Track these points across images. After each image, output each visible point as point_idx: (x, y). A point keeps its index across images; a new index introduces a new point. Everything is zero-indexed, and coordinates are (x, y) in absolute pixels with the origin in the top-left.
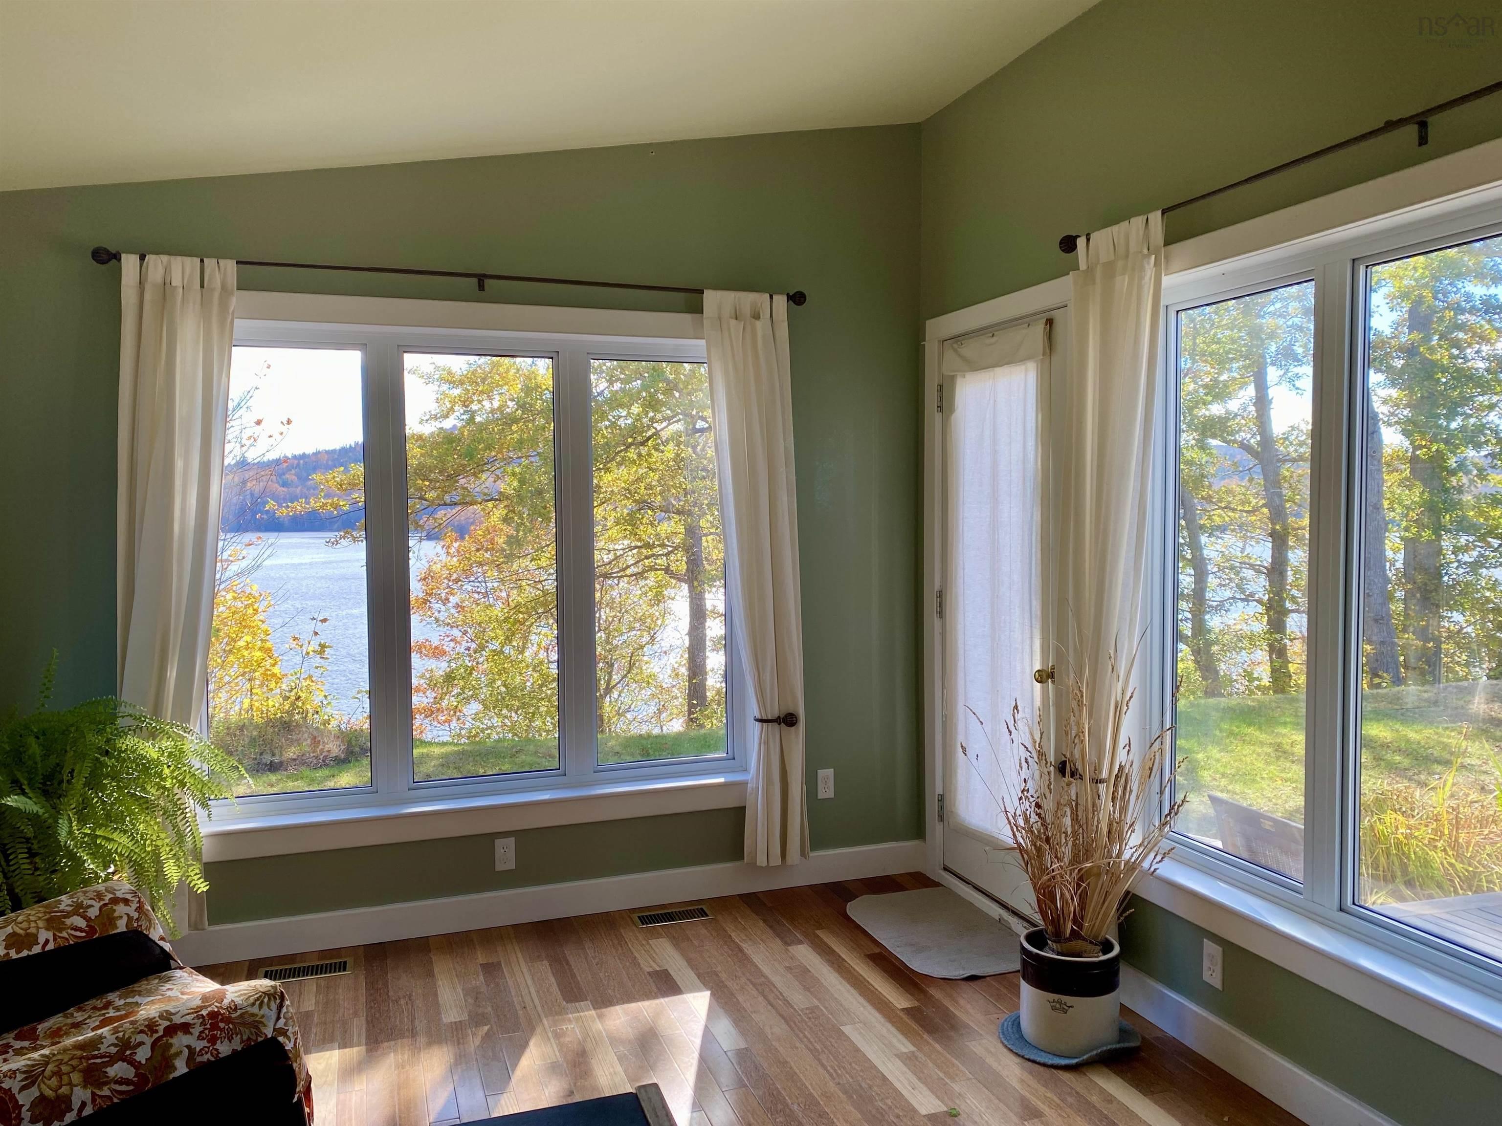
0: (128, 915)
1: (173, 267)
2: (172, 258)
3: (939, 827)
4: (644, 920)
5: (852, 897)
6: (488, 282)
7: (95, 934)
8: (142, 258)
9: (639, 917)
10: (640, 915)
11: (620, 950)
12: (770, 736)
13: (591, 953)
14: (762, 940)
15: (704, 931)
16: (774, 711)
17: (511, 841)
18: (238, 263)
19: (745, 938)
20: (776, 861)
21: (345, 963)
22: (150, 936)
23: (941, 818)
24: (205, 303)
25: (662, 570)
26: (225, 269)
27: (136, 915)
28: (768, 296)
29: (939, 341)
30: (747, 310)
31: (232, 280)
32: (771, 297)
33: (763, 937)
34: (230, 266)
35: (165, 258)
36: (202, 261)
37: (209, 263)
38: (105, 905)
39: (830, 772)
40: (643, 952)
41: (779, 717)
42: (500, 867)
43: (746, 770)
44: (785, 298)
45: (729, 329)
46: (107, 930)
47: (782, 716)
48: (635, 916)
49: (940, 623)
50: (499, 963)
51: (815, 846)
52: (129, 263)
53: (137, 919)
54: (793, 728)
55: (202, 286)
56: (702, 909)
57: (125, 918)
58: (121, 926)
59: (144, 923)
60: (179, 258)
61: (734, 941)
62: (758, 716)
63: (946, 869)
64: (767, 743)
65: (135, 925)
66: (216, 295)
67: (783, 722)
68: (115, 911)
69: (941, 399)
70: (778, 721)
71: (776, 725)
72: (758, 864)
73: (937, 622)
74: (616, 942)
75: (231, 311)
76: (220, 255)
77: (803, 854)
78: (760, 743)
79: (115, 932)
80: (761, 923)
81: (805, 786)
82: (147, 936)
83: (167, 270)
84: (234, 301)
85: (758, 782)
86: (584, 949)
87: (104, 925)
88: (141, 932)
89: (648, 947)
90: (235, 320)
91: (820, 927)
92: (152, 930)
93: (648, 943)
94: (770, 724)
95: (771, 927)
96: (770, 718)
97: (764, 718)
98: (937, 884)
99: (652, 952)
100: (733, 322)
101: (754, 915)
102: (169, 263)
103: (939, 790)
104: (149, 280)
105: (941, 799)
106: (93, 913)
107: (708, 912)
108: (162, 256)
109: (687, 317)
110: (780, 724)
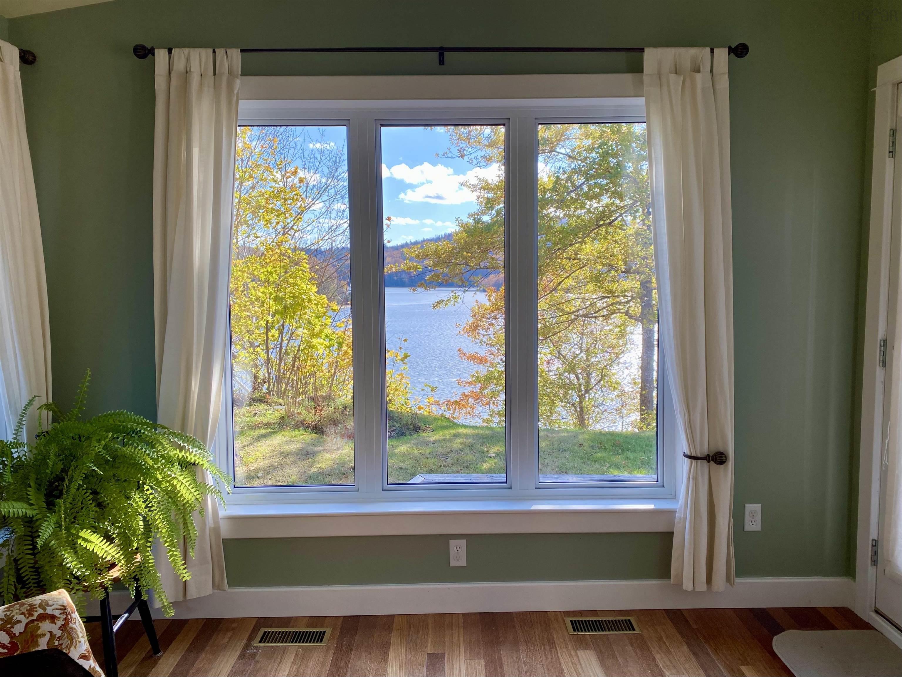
0: (51, 633)
1: (192, 58)
2: (192, 50)
3: (871, 571)
4: (576, 626)
5: (779, 630)
6: (447, 54)
7: (17, 651)
8: (170, 51)
9: (571, 621)
10: (573, 619)
11: (549, 659)
12: (699, 473)
13: (523, 655)
14: (685, 669)
15: (629, 648)
16: (704, 449)
17: (463, 542)
18: (242, 51)
19: (668, 663)
20: (702, 586)
21: (325, 632)
22: (70, 655)
23: (874, 562)
24: (216, 87)
25: (624, 313)
26: (232, 57)
27: (58, 633)
28: (708, 50)
29: (893, 84)
30: (687, 64)
31: (238, 67)
32: (712, 51)
33: (687, 666)
34: (235, 54)
35: (186, 50)
36: (214, 51)
37: (220, 52)
38: (32, 621)
39: (758, 507)
40: (570, 664)
41: (708, 455)
42: (453, 563)
43: (674, 497)
44: (727, 50)
45: (669, 86)
46: (29, 647)
47: (711, 455)
48: (568, 620)
49: (883, 372)
50: (443, 655)
51: (740, 573)
52: (161, 55)
53: (59, 637)
54: (722, 466)
55: (215, 74)
56: (629, 620)
57: (48, 636)
58: (43, 645)
59: (65, 642)
60: (197, 50)
61: (657, 666)
62: (688, 453)
63: (877, 612)
64: (695, 479)
65: (57, 643)
66: (225, 78)
67: (713, 460)
68: (39, 628)
69: (894, 143)
70: (707, 458)
71: (705, 462)
72: (684, 587)
73: (879, 372)
74: (547, 647)
75: (235, 92)
76: (227, 46)
77: (728, 579)
78: (689, 478)
79: (36, 649)
80: (685, 648)
81: (732, 520)
82: (66, 655)
83: (188, 60)
84: (238, 83)
85: (685, 514)
86: (518, 651)
87: (26, 642)
88: (61, 652)
89: (575, 659)
90: (240, 101)
91: (745, 663)
92: (72, 648)
93: (577, 655)
94: (699, 461)
95: (695, 654)
96: (699, 455)
97: (694, 454)
98: (867, 626)
99: (578, 666)
100: (673, 77)
101: (679, 636)
102: (189, 53)
103: (873, 535)
104: (174, 68)
105: (875, 544)
106: (18, 629)
107: (635, 626)
108: (184, 49)
109: (628, 77)
110: (709, 462)
